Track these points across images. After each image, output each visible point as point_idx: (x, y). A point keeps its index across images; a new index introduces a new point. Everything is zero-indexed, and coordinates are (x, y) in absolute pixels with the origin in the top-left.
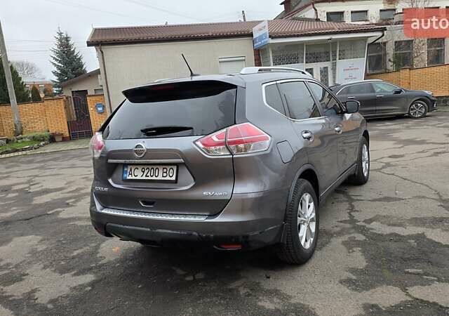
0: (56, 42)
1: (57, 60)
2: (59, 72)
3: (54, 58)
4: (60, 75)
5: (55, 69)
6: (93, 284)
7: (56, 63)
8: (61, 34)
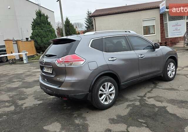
0: (87, 15)
1: (87, 22)
2: (87, 26)
3: (86, 21)
4: (88, 28)
5: (86, 25)
6: (39, 105)
7: (87, 23)
8: (88, 12)
